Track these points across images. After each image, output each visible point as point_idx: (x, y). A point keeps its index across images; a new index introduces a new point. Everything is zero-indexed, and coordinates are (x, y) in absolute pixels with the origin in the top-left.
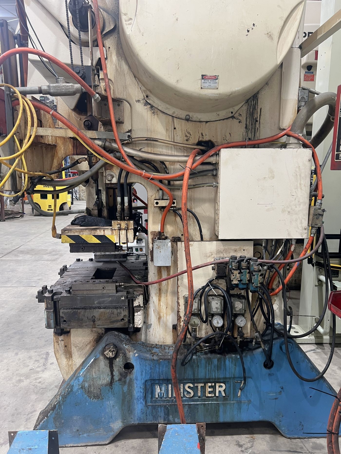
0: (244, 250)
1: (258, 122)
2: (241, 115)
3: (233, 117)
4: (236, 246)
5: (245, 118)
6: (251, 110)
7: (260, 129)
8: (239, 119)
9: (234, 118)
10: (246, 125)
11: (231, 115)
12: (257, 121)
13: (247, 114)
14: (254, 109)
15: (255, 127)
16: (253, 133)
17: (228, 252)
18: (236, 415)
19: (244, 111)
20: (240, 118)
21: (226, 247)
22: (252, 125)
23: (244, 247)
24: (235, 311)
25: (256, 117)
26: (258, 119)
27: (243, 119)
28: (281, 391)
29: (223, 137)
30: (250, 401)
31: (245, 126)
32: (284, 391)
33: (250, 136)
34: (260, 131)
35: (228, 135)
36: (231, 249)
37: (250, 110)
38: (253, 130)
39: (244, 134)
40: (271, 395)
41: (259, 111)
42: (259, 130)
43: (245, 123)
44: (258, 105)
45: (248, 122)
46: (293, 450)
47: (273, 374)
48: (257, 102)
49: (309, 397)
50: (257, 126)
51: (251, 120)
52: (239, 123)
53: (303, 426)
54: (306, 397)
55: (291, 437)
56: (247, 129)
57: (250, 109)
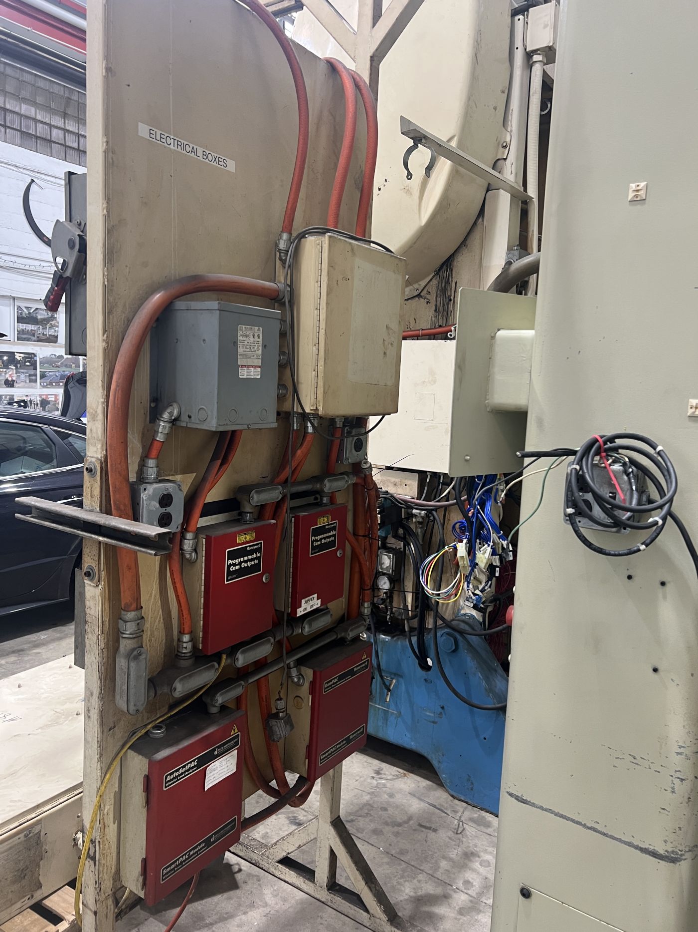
0: (406, 485)
1: (452, 302)
2: (429, 292)
3: (419, 296)
4: (396, 478)
5: (435, 296)
6: (443, 285)
7: (454, 312)
8: (427, 299)
9: (421, 297)
10: (436, 305)
11: (416, 293)
12: (451, 300)
13: (437, 291)
14: (448, 282)
15: (448, 308)
16: (445, 318)
17: (386, 486)
18: (381, 727)
19: (433, 287)
20: (428, 296)
21: (384, 478)
22: (443, 305)
23: (406, 481)
24: (382, 568)
25: (449, 294)
26: (452, 298)
27: (433, 298)
28: (441, 713)
29: (407, 324)
30: (400, 714)
31: (434, 307)
32: (445, 714)
33: (440, 323)
34: (454, 315)
35: (412, 321)
36: (390, 482)
37: (441, 285)
38: (445, 314)
39: (433, 319)
40: (428, 714)
41: (453, 285)
42: (452, 312)
43: (434, 303)
44: (452, 278)
45: (438, 302)
46: (439, 807)
47: (431, 682)
48: (452, 273)
49: (482, 737)
50: (451, 307)
51: (443, 300)
52: (427, 304)
53: (472, 783)
54: (478, 736)
55: (455, 794)
56: (437, 312)
57: (442, 283)
